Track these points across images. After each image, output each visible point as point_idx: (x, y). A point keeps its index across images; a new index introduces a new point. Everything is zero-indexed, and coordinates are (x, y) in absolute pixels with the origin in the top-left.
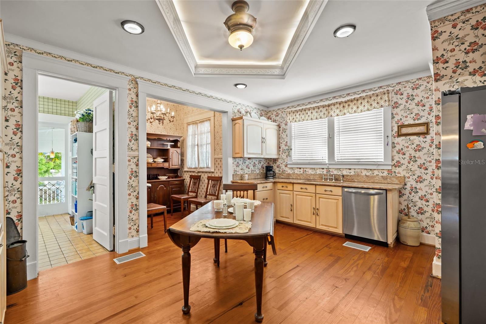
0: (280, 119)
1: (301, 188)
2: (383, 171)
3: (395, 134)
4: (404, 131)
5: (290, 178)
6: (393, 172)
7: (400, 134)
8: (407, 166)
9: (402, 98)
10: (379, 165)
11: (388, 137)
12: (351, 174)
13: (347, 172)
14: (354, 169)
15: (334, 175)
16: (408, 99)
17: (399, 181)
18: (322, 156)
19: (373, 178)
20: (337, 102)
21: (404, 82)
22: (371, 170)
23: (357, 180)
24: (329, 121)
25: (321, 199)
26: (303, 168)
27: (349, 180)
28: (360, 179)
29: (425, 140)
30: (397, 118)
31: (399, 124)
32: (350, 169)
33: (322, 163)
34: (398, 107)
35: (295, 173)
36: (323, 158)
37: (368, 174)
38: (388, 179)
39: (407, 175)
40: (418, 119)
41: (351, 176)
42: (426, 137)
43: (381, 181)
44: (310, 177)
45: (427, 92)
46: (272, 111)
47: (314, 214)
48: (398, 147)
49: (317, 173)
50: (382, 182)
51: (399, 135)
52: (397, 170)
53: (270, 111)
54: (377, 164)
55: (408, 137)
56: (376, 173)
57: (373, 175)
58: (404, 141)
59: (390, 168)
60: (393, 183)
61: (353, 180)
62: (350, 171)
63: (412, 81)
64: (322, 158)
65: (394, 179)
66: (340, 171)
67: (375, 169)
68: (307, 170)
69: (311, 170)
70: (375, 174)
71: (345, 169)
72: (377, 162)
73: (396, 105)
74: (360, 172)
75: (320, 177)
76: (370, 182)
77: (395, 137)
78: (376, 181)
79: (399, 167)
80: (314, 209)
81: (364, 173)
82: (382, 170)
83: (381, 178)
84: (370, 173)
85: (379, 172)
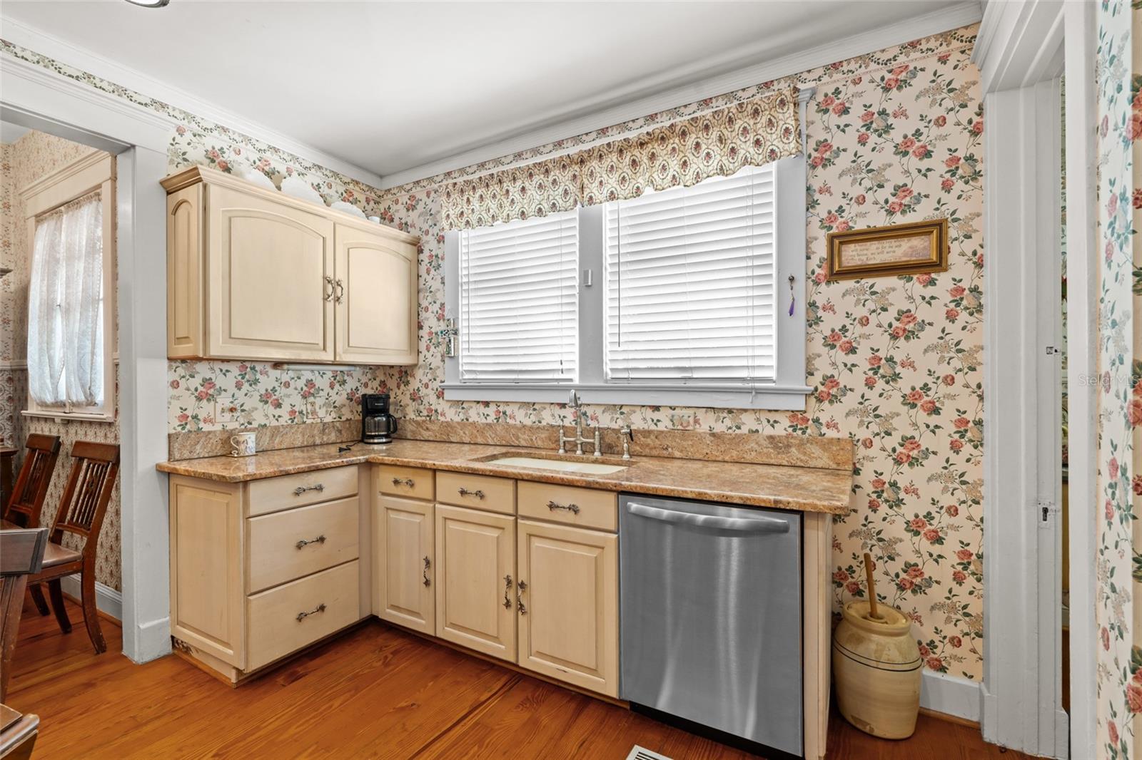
0: (422, 218)
1: (463, 493)
2: (772, 417)
3: (818, 271)
4: (853, 255)
5: (452, 439)
6: (810, 422)
7: (836, 268)
8: (863, 397)
9: (846, 126)
10: (759, 392)
11: (792, 279)
12: (661, 427)
13: (644, 419)
14: (671, 408)
15: (597, 433)
16: (868, 129)
17: (834, 459)
18: (558, 358)
19: (738, 444)
20: (609, 145)
21: (853, 62)
22: (730, 411)
23: (681, 451)
24: (583, 220)
25: (536, 543)
26: (497, 404)
27: (651, 449)
28: (692, 446)
29: (929, 291)
30: (827, 204)
31: (834, 231)
32: (657, 408)
33: (561, 383)
34: (829, 160)
35: (470, 420)
36: (565, 366)
37: (719, 428)
38: (793, 450)
39: (862, 434)
40: (905, 209)
41: (660, 437)
42: (932, 282)
43: (768, 455)
44: (518, 438)
45: (939, 97)
46: (395, 191)
47: (508, 605)
48: (830, 322)
49: (544, 423)
50: (772, 461)
51: (836, 274)
52: (827, 412)
53: (389, 190)
54: (753, 388)
55: (867, 281)
56: (749, 422)
57: (738, 431)
58: (851, 299)
59: (798, 404)
60: (812, 464)
61: (667, 449)
62: (656, 415)
63: (885, 57)
64: (560, 367)
65: (816, 450)
66: (622, 413)
67: (746, 410)
68: (509, 410)
69: (522, 412)
70: (745, 430)
71: (638, 409)
72: (754, 380)
73: (822, 156)
74: (691, 420)
75: (553, 439)
76: (727, 458)
77: (817, 283)
78: (749, 457)
79: (831, 402)
80: (509, 582)
81: (707, 423)
82: (770, 411)
83: (765, 443)
84: (728, 422)
85: (758, 419)
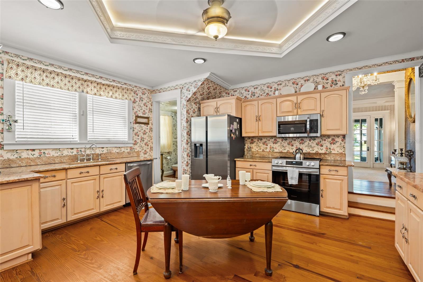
2: (127, 148)
3: (134, 122)
4: (139, 120)
5: (12, 166)
6: (133, 149)
7: (137, 122)
8: (140, 144)
9: (138, 98)
10: (124, 143)
11: (131, 122)
12: (104, 152)
13: (100, 151)
16: (140, 99)
17: (137, 155)
18: (72, 135)
19: (122, 154)
21: (138, 87)
22: (119, 147)
23: (110, 157)
26: (40, 150)
27: (103, 158)
28: (113, 156)
29: (147, 128)
30: (135, 110)
31: (136, 115)
32: (103, 148)
33: (71, 142)
36: (74, 137)
37: (117, 151)
38: (131, 154)
39: (140, 150)
40: (145, 114)
41: (105, 155)
42: (147, 126)
43: (127, 155)
44: (54, 160)
45: (148, 98)
48: (136, 131)
49: (64, 155)
50: (128, 157)
51: (137, 123)
52: (136, 147)
55: (140, 125)
56: (123, 150)
57: (121, 152)
58: (138, 127)
59: (132, 145)
60: (134, 156)
61: (107, 157)
63: (142, 89)
64: (72, 137)
65: (134, 153)
66: (93, 150)
67: (122, 147)
68: (46, 152)
69: (54, 152)
70: (122, 151)
72: (123, 141)
73: (134, 102)
74: (112, 150)
76: (120, 157)
77: (134, 124)
78: (124, 157)
79: (136, 145)
80: (98, 192)
81: (115, 150)
82: (127, 147)
83: (127, 153)
84: (119, 150)
85: (124, 149)
